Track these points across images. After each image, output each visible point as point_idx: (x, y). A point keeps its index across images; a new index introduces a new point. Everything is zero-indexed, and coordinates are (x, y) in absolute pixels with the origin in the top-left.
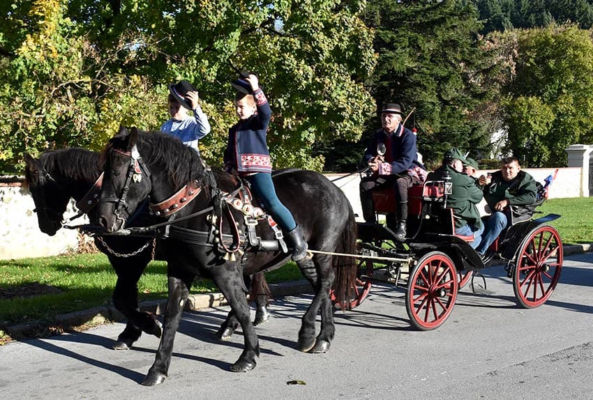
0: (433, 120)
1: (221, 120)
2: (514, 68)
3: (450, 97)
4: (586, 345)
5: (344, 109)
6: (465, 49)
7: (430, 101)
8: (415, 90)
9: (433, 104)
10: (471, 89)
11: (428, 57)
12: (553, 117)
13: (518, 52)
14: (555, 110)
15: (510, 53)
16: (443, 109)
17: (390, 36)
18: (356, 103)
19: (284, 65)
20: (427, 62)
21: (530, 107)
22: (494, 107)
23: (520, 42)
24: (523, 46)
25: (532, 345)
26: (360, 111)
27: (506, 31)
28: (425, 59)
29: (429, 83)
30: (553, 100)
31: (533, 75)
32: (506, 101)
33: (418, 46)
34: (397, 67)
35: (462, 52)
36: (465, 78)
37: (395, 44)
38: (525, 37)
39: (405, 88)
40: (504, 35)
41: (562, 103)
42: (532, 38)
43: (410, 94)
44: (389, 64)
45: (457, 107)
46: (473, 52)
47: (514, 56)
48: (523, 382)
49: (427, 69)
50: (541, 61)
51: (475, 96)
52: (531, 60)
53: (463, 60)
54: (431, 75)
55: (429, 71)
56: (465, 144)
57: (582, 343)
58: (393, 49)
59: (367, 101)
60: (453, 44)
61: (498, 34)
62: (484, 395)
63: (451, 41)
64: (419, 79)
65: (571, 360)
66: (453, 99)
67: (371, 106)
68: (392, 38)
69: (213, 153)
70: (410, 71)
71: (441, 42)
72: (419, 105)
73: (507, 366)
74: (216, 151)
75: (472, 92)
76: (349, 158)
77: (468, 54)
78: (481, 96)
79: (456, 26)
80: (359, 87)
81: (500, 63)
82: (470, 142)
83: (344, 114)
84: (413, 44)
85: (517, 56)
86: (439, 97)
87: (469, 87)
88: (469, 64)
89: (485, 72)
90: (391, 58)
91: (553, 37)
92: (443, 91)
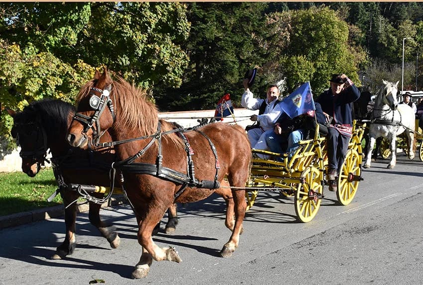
0: (233, 74)
1: (75, 74)
2: (289, 37)
3: (245, 57)
4: (323, 233)
5: (168, 65)
6: (255, 23)
7: (231, 60)
8: (221, 52)
9: (234, 63)
10: (260, 52)
11: (230, 29)
12: (314, 70)
13: (292, 26)
14: (315, 66)
15: (286, 27)
16: (241, 65)
17: (203, 14)
18: (176, 61)
19: (123, 32)
20: (229, 33)
21: (299, 63)
22: (277, 64)
23: (293, 19)
24: (294, 22)
25: (285, 236)
26: (179, 66)
27: (283, 12)
28: (228, 30)
29: (229, 47)
30: (314, 59)
31: (301, 41)
32: (283, 59)
33: (222, 21)
34: (207, 36)
35: (253, 25)
36: (256, 43)
37: (206, 19)
38: (295, 16)
39: (215, 51)
40: (282, 15)
41: (319, 61)
42: (300, 16)
43: (218, 55)
44: (203, 34)
45: (250, 64)
46: (261, 25)
47: (288, 28)
48: (274, 268)
49: (229, 37)
50: (306, 32)
51: (262, 56)
52: (300, 32)
53: (254, 31)
54: (232, 42)
55: (230, 39)
56: (255, 90)
57: (320, 232)
58: (205, 22)
59: (184, 58)
60: (247, 19)
61: (279, 14)
62: (244, 281)
63: (246, 17)
64: (223, 44)
65: (312, 246)
66: (247, 58)
67: (186, 62)
68: (204, 15)
69: (70, 98)
70: (218, 39)
71: (238, 18)
72: (224, 63)
73: (264, 254)
74: (72, 97)
75: (260, 53)
76: (177, 102)
77: (257, 27)
78: (266, 56)
79: (248, 7)
80: (178, 48)
81: (279, 33)
82: (260, 88)
83: (168, 68)
84: (219, 19)
85: (290, 28)
86: (238, 57)
87: (258, 51)
88: (258, 33)
89: (269, 39)
90: (204, 29)
91: (313, 15)
92: (241, 53)
